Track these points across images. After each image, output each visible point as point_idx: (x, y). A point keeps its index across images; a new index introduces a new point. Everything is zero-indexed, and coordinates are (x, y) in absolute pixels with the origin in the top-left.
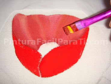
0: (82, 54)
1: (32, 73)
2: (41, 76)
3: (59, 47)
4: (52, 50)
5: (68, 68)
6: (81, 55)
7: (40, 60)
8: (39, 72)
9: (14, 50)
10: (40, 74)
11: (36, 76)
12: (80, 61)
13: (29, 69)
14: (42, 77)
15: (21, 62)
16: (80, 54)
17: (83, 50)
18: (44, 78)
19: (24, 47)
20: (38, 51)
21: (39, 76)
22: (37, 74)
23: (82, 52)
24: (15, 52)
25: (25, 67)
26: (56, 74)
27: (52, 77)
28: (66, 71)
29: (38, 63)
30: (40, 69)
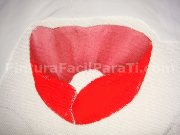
0: (140, 87)
1: (61, 118)
2: (74, 122)
3: (104, 77)
4: (92, 82)
5: (118, 110)
7: (73, 97)
8: (73, 116)
9: (33, 82)
10: (74, 119)
11: (67, 122)
12: (137, 98)
13: (56, 111)
14: (77, 123)
16: (138, 88)
17: (142, 80)
18: (79, 125)
19: (48, 78)
20: (70, 84)
21: (72, 122)
22: (69, 119)
23: (141, 84)
25: (51, 109)
26: (98, 119)
27: (93, 123)
28: (114, 114)
29: (71, 102)
30: (74, 112)
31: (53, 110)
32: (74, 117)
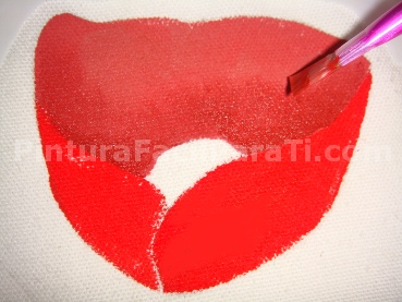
0: (337, 188)
1: (125, 276)
2: (161, 286)
4: (209, 174)
5: (279, 252)
6: (336, 194)
7: (157, 217)
8: (155, 269)
9: (45, 175)
10: (158, 277)
11: (140, 285)
12: (328, 219)
13: (110, 255)
14: (167, 289)
15: (74, 226)
16: (332, 190)
17: (343, 171)
19: (87, 162)
20: (148, 178)
21: (154, 287)
22: (145, 279)
23: (341, 181)
24: (48, 184)
25: (95, 249)
26: (226, 278)
28: (269, 262)
29: (151, 230)
30: (158, 257)
31: (100, 254)
32: (160, 271)
